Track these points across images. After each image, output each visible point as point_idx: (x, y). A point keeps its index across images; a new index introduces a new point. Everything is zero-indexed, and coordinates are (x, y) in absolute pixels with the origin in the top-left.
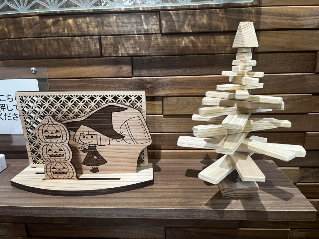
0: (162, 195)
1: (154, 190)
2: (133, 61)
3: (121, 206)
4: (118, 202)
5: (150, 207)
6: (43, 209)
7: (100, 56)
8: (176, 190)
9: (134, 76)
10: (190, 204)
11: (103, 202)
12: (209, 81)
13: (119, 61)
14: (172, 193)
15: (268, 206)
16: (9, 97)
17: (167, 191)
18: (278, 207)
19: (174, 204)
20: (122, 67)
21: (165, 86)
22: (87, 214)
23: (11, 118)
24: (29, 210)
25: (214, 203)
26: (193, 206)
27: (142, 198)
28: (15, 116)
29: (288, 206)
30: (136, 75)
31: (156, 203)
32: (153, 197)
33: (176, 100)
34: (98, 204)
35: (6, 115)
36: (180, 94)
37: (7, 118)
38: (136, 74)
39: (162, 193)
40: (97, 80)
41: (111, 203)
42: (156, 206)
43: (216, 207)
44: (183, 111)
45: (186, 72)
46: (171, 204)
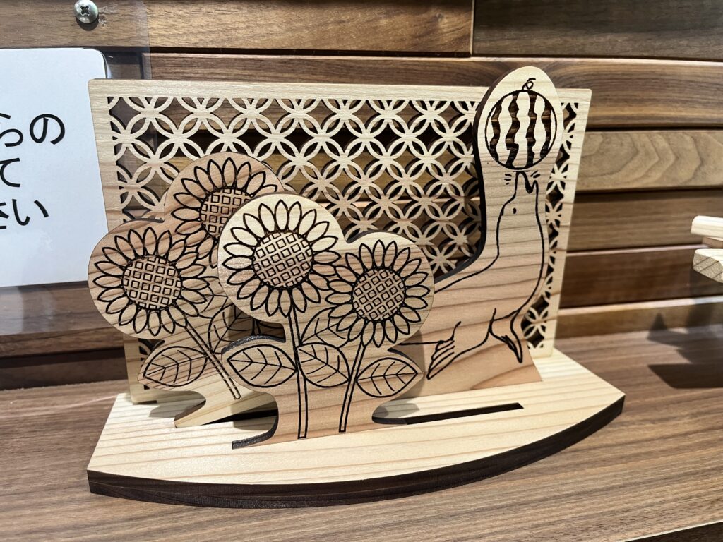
12: (700, 79)
36: (615, 118)
44: (613, 176)
45: (636, 46)
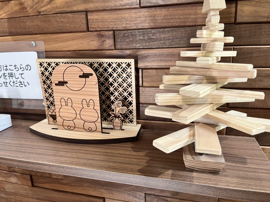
0: (127, 161)
1: (122, 156)
2: (115, 34)
3: (85, 166)
4: (84, 163)
5: (111, 170)
6: (21, 162)
7: (86, 30)
8: (142, 158)
9: (116, 48)
10: (150, 172)
11: (71, 161)
13: (102, 35)
14: (137, 160)
15: (233, 184)
16: (16, 67)
17: (133, 158)
18: (244, 186)
19: (134, 171)
20: (105, 41)
21: (144, 58)
22: (56, 171)
23: (18, 85)
24: (11, 161)
25: (175, 174)
26: (152, 174)
27: (108, 161)
28: (20, 83)
29: (256, 186)
30: (118, 48)
31: (117, 168)
32: (118, 162)
33: (155, 72)
34: (66, 163)
35: (14, 82)
37: (15, 85)
38: (117, 46)
39: (127, 159)
40: (84, 53)
41: (78, 163)
42: (117, 170)
43: (176, 178)
45: (165, 45)
46: (132, 170)
